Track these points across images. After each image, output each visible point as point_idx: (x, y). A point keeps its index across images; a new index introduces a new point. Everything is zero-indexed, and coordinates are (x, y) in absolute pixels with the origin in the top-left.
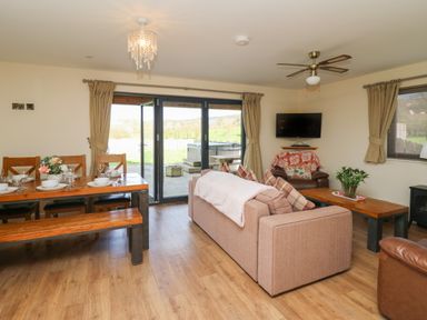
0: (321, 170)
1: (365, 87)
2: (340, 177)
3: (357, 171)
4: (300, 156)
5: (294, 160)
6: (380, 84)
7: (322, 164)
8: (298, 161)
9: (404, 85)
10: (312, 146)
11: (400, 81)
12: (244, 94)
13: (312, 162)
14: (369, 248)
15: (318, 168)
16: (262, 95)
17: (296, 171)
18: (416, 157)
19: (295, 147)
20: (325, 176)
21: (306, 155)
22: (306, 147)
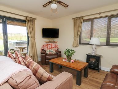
0: (59, 50)
1: (73, 19)
2: (65, 53)
3: (71, 50)
4: (52, 45)
5: (49, 46)
6: (78, 17)
7: (59, 48)
8: (51, 47)
9: (85, 18)
10: (56, 41)
11: (83, 16)
12: (26, 17)
13: (56, 47)
14: (77, 84)
15: (58, 49)
16: (36, 19)
17: (50, 51)
18: (88, 44)
19: (50, 42)
20: (60, 52)
21: (54, 44)
22: (54, 42)
